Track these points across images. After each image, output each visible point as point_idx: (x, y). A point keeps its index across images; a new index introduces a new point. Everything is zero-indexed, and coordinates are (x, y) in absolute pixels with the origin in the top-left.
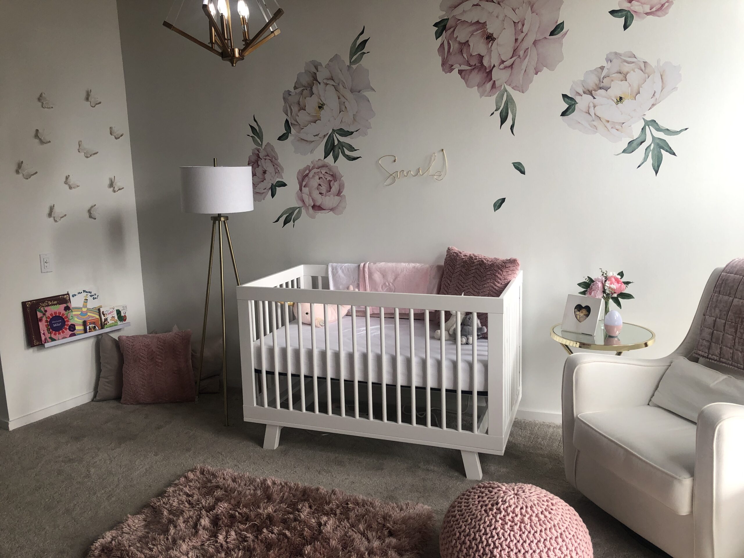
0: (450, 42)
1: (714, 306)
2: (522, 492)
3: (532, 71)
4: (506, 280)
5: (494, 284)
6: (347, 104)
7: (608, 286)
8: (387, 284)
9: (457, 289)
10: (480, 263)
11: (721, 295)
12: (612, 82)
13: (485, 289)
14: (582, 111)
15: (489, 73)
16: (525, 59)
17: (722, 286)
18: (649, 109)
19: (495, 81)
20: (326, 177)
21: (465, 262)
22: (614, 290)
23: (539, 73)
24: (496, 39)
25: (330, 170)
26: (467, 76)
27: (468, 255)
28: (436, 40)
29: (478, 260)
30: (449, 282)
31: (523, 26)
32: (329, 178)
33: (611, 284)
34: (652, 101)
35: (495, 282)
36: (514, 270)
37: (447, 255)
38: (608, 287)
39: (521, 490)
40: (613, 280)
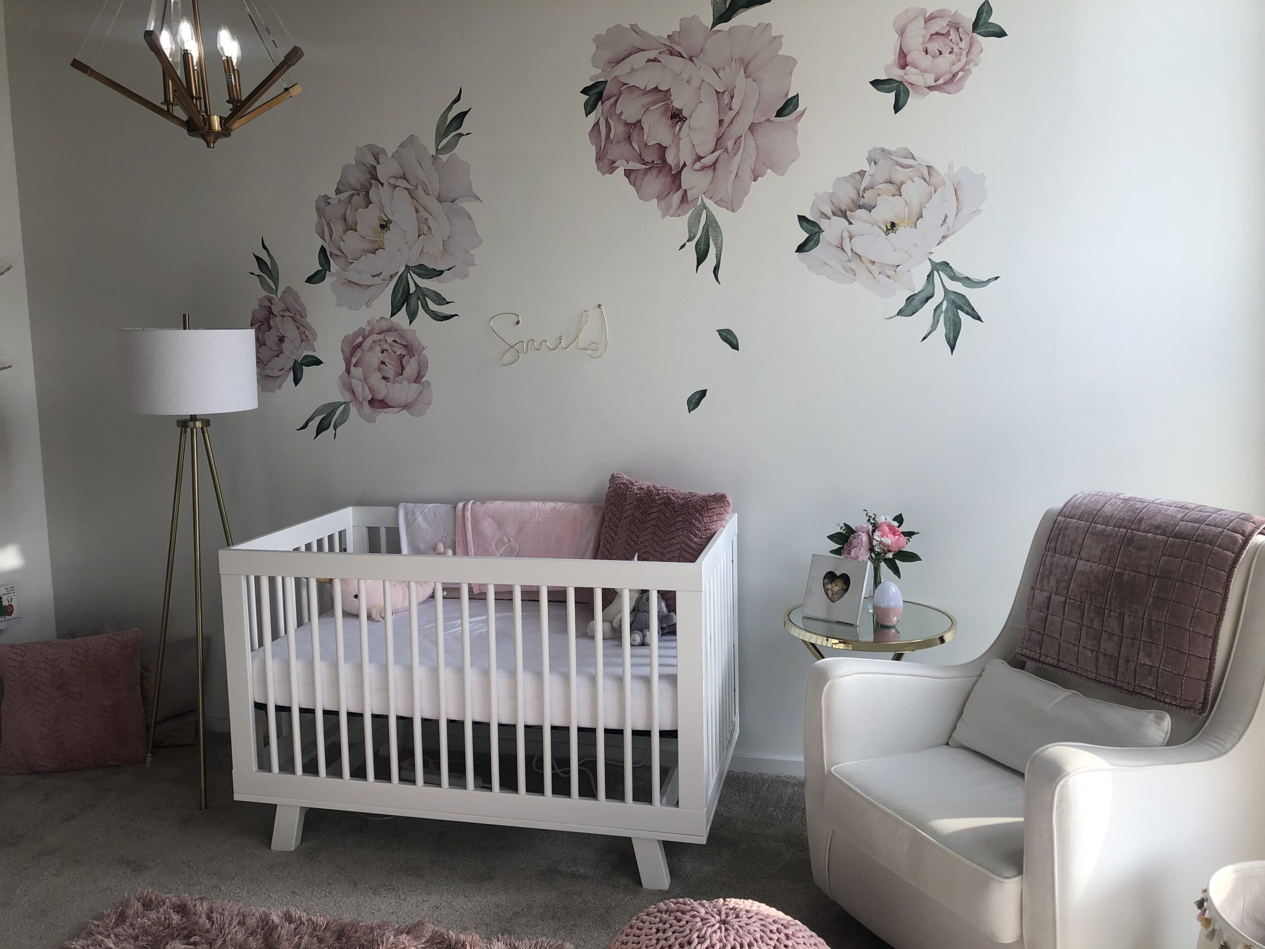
0: (610, 121)
1: (1047, 573)
2: (734, 917)
3: (747, 174)
4: (709, 531)
5: (688, 539)
6: (431, 222)
7: (879, 539)
8: (506, 540)
9: (627, 547)
10: (665, 501)
11: (1057, 555)
12: (878, 197)
13: (674, 546)
14: (832, 245)
15: (677, 177)
16: (735, 154)
17: (1059, 540)
18: (938, 244)
19: (686, 190)
20: (395, 349)
21: (640, 500)
22: (888, 546)
23: (759, 178)
24: (686, 119)
25: (402, 336)
26: (639, 180)
27: (645, 488)
28: (587, 116)
29: (661, 496)
30: (613, 535)
31: (732, 97)
32: (400, 351)
33: (882, 536)
34: (943, 231)
35: (691, 535)
36: (721, 514)
37: (609, 489)
38: (877, 541)
39: (733, 914)
40: (886, 529)
